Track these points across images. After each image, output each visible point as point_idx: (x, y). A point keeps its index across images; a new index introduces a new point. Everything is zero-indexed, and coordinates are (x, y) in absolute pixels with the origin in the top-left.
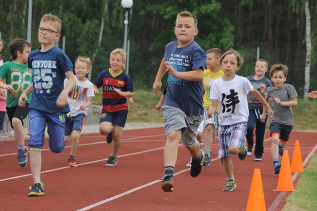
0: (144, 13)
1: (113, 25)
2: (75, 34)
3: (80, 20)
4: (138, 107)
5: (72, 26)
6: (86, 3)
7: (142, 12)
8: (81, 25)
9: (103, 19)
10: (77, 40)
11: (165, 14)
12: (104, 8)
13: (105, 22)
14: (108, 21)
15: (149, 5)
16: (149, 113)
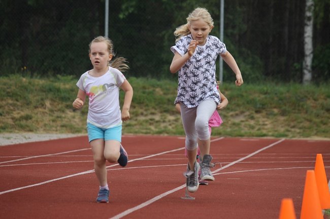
4: (14, 105)
16: (33, 115)
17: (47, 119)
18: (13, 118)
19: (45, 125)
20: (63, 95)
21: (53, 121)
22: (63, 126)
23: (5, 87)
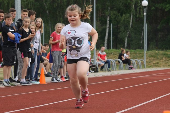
0: (154, 9)
1: (137, 16)
2: (117, 22)
3: (119, 14)
4: (153, 59)
5: (115, 18)
6: (122, 5)
7: (153, 8)
8: (120, 17)
9: (132, 13)
10: (118, 25)
11: (166, 8)
12: (132, 7)
13: (133, 14)
14: (134, 13)
15: (157, 4)
16: (159, 62)
17: (164, 63)
18: (153, 63)
19: (163, 65)
20: (168, 56)
21: (166, 64)
22: (169, 65)
23: (151, 54)
